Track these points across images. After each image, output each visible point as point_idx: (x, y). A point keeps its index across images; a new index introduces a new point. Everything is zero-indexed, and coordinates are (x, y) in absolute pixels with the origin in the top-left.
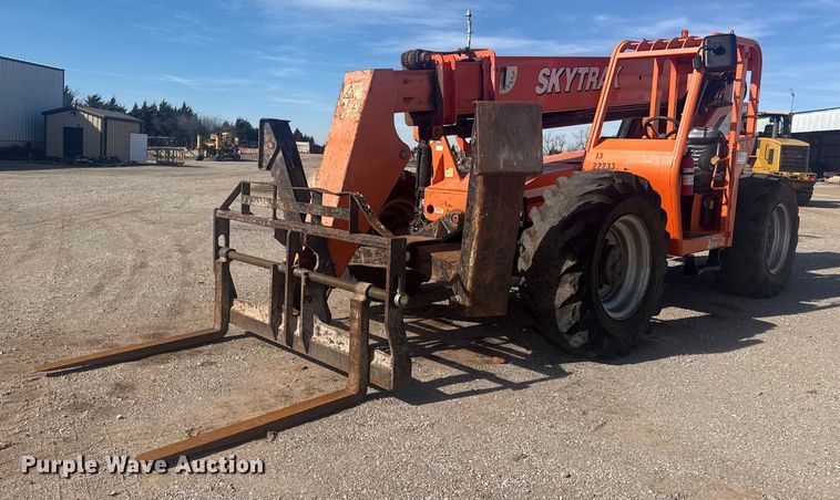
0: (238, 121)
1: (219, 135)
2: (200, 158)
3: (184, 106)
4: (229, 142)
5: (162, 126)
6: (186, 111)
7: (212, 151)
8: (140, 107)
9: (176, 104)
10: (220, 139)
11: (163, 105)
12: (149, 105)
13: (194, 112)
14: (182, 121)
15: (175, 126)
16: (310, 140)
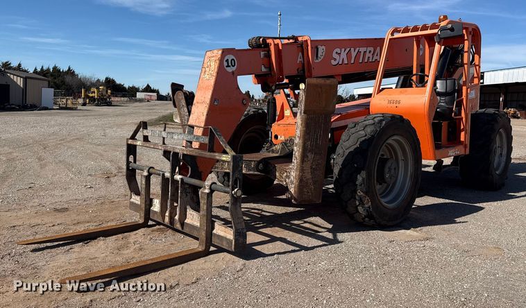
0: (107, 79)
1: (98, 88)
2: (84, 104)
3: (69, 68)
4: (104, 93)
5: (55, 83)
6: (70, 72)
7: (92, 100)
8: (39, 70)
9: (64, 68)
10: (99, 92)
11: (55, 68)
12: (45, 68)
13: (76, 73)
14: (68, 79)
15: (63, 82)
16: (157, 92)
